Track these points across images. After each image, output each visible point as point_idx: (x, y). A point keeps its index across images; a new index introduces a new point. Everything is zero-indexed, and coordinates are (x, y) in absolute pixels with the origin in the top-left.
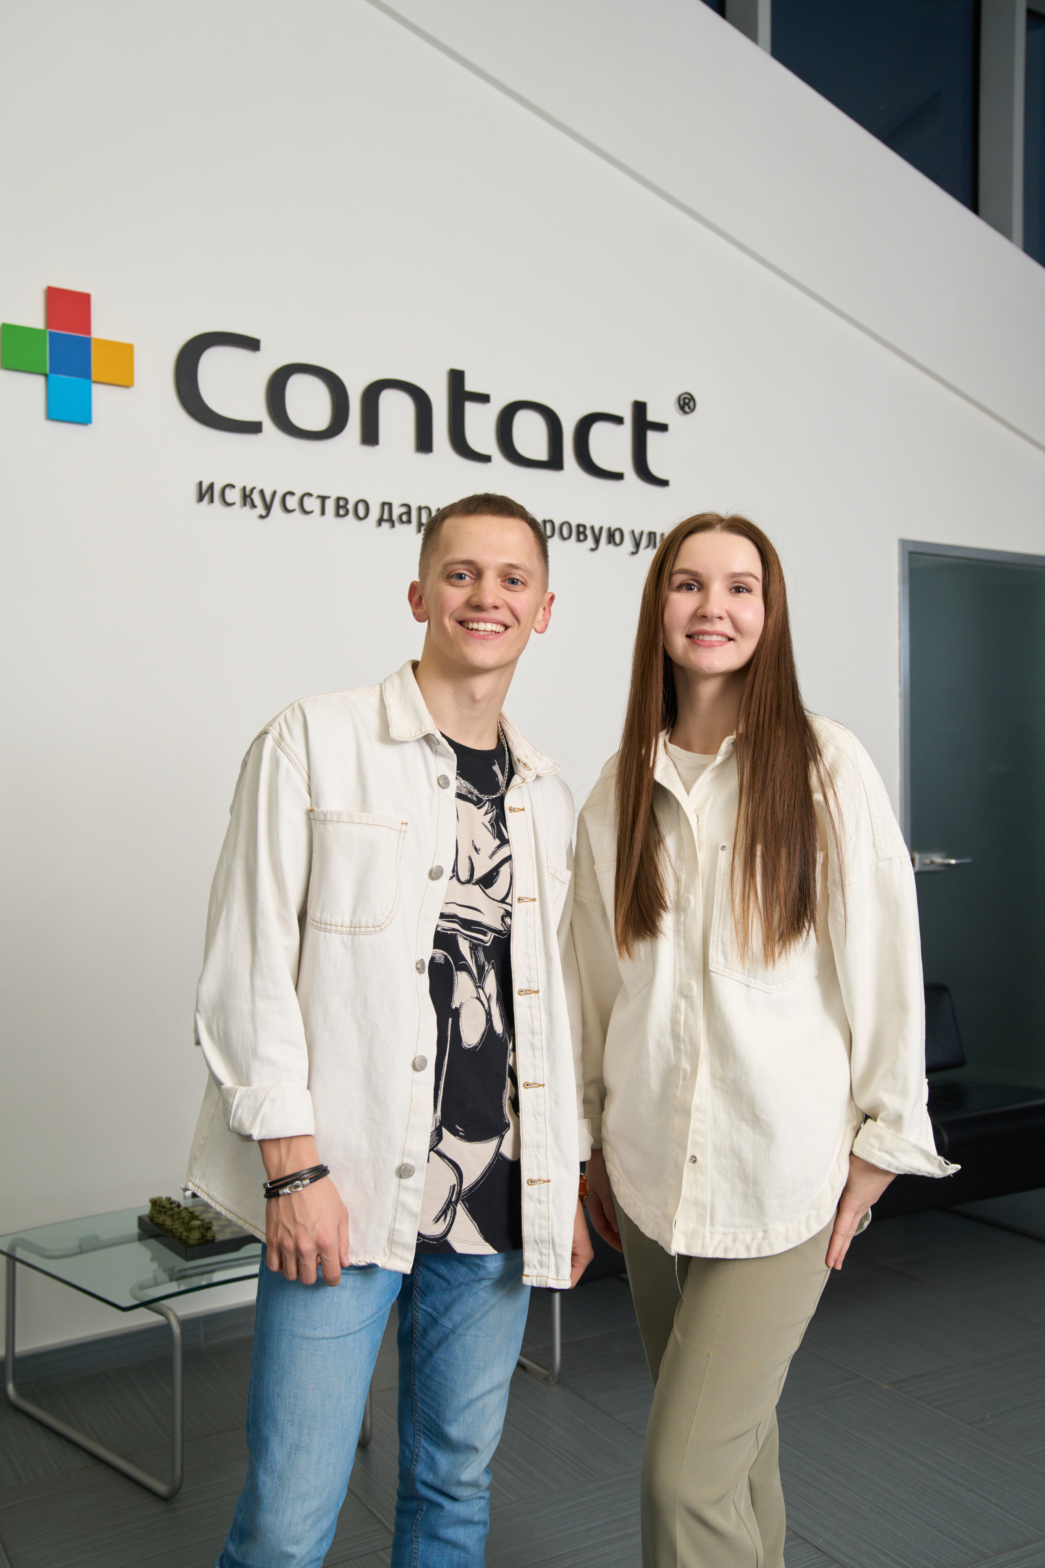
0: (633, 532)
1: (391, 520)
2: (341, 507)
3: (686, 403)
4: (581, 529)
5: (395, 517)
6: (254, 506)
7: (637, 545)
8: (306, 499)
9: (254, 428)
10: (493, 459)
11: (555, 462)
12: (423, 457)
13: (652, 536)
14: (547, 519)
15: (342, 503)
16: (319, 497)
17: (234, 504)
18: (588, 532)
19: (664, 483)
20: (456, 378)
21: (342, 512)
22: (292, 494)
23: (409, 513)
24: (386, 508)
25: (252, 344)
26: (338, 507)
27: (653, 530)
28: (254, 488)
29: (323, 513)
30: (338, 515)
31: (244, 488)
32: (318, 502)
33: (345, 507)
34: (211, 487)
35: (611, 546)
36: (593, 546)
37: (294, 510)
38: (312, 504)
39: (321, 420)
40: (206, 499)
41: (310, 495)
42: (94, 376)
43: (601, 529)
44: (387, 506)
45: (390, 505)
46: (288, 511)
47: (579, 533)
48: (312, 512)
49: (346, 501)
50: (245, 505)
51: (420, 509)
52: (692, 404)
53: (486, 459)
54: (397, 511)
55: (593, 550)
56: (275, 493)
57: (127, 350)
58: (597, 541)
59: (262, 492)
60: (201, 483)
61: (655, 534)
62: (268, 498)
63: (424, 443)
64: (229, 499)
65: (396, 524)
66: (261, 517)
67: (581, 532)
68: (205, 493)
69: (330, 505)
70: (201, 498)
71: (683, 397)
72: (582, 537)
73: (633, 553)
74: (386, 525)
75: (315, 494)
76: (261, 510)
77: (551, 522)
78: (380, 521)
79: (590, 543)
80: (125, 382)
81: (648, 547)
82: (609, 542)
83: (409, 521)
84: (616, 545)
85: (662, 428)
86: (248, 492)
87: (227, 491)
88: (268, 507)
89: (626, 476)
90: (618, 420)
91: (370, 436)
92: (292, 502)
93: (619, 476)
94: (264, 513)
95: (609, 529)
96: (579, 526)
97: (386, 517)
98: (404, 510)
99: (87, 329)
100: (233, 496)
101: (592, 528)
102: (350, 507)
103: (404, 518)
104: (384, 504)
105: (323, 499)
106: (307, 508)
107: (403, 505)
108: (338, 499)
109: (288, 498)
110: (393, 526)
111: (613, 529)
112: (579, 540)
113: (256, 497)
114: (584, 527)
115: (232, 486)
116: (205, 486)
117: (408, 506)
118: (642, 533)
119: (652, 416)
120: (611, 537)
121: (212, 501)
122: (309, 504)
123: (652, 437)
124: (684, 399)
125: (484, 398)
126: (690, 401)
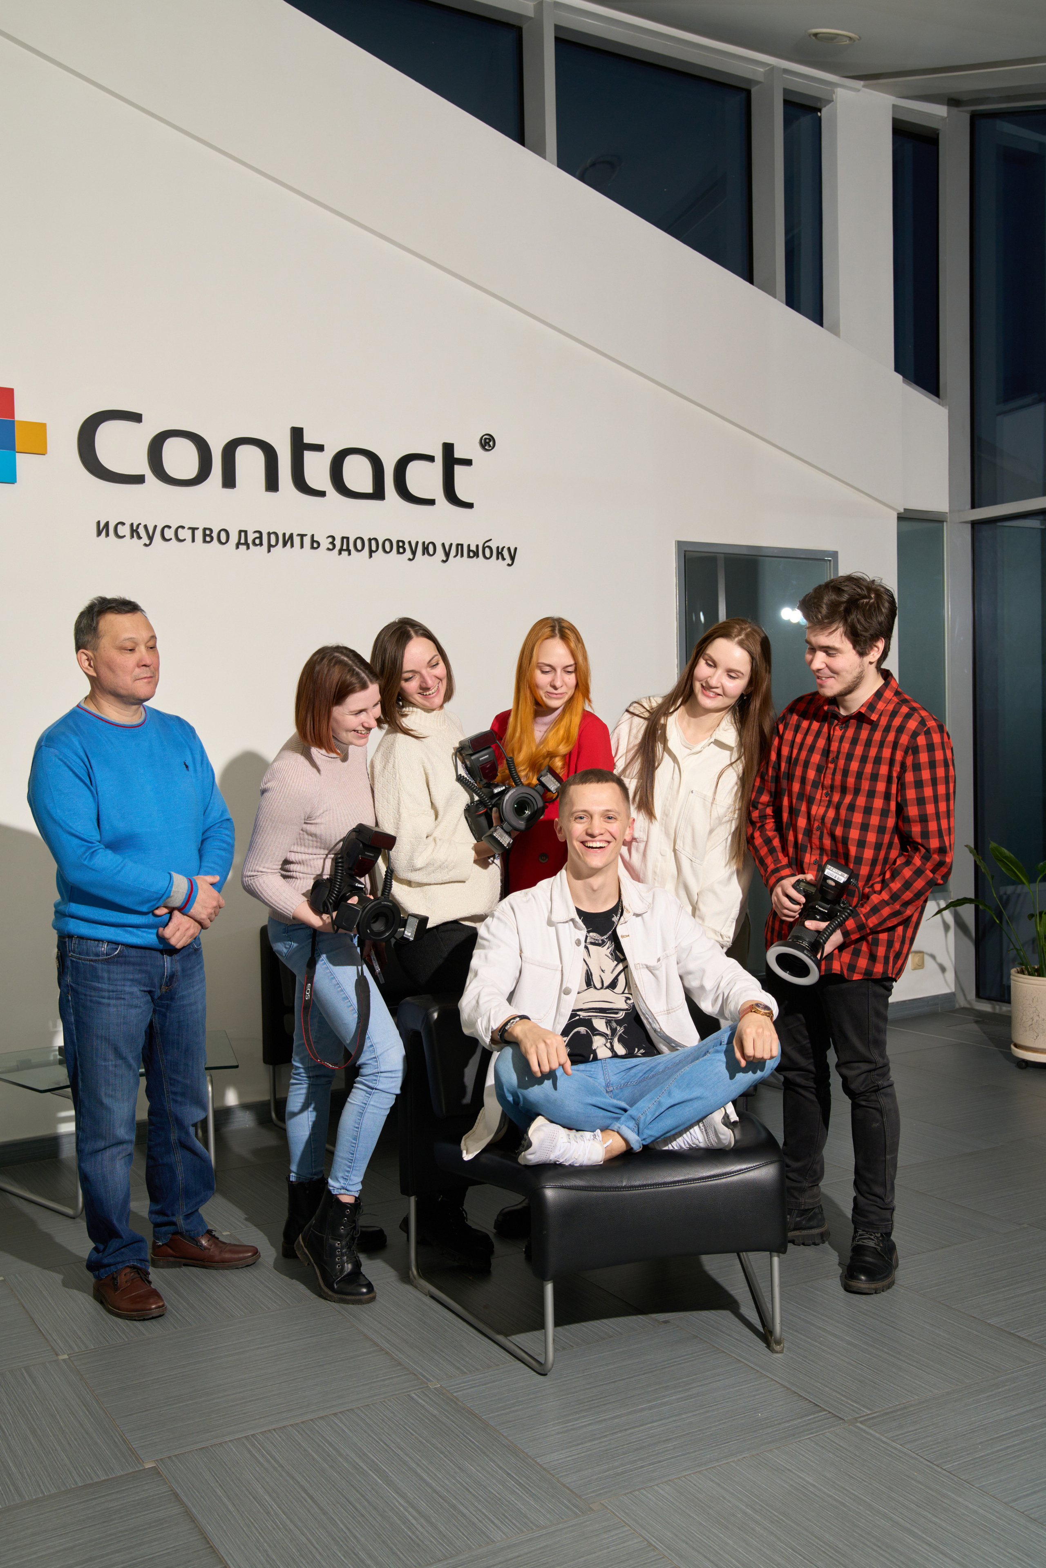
0: (443, 545)
1: (246, 544)
2: (207, 535)
3: (487, 442)
4: (401, 544)
5: (250, 541)
6: (139, 537)
7: (447, 555)
8: (180, 530)
9: (139, 479)
10: (328, 493)
11: (378, 493)
12: (271, 495)
13: (460, 548)
14: (372, 536)
15: (208, 532)
16: (189, 528)
17: (125, 536)
18: (407, 546)
19: (470, 506)
20: (297, 433)
21: (208, 539)
22: (169, 527)
23: (261, 538)
24: (243, 534)
25: (137, 418)
26: (205, 535)
27: (460, 541)
28: (140, 524)
29: (193, 541)
30: (205, 541)
31: (132, 525)
32: (190, 531)
33: (210, 536)
34: (107, 524)
35: (426, 556)
36: (411, 557)
37: (171, 539)
38: (184, 534)
39: (190, 470)
40: (104, 533)
41: (183, 527)
42: (18, 447)
43: (417, 543)
45: (246, 532)
46: (166, 540)
47: (398, 547)
48: (185, 540)
49: (211, 530)
50: (132, 537)
51: (269, 534)
52: (491, 443)
53: (322, 494)
54: (251, 536)
55: (410, 560)
56: (155, 527)
57: (41, 428)
58: (414, 553)
59: (146, 527)
60: (99, 523)
61: (462, 545)
62: (151, 531)
63: (272, 484)
64: (120, 534)
65: (251, 545)
66: (146, 545)
67: (400, 547)
68: (102, 529)
69: (199, 534)
70: (99, 533)
71: (484, 438)
72: (401, 550)
73: (444, 562)
74: (243, 548)
75: (187, 527)
76: (145, 540)
77: (376, 540)
78: (238, 544)
79: (408, 554)
80: (41, 451)
81: (455, 556)
82: (424, 554)
83: (261, 544)
84: (429, 554)
85: (468, 462)
86: (135, 528)
87: (120, 526)
88: (151, 538)
89: (437, 502)
90: (431, 459)
91: (229, 481)
92: (169, 534)
93: (431, 502)
94: (148, 542)
95: (424, 544)
96: (398, 542)
97: (243, 541)
98: (257, 535)
99: (13, 416)
100: (124, 530)
101: (410, 543)
102: (215, 535)
103: (257, 541)
104: (240, 532)
105: (193, 529)
106: (181, 537)
107: (255, 532)
108: (205, 529)
109: (166, 530)
110: (248, 548)
111: (427, 542)
112: (398, 552)
113: (141, 531)
114: (403, 542)
115: (123, 524)
116: (102, 526)
117: (260, 533)
118: (451, 545)
119: (457, 455)
120: (425, 549)
121: (107, 535)
122: (182, 534)
123: (458, 469)
124: (486, 439)
125: (320, 448)
126: (490, 440)
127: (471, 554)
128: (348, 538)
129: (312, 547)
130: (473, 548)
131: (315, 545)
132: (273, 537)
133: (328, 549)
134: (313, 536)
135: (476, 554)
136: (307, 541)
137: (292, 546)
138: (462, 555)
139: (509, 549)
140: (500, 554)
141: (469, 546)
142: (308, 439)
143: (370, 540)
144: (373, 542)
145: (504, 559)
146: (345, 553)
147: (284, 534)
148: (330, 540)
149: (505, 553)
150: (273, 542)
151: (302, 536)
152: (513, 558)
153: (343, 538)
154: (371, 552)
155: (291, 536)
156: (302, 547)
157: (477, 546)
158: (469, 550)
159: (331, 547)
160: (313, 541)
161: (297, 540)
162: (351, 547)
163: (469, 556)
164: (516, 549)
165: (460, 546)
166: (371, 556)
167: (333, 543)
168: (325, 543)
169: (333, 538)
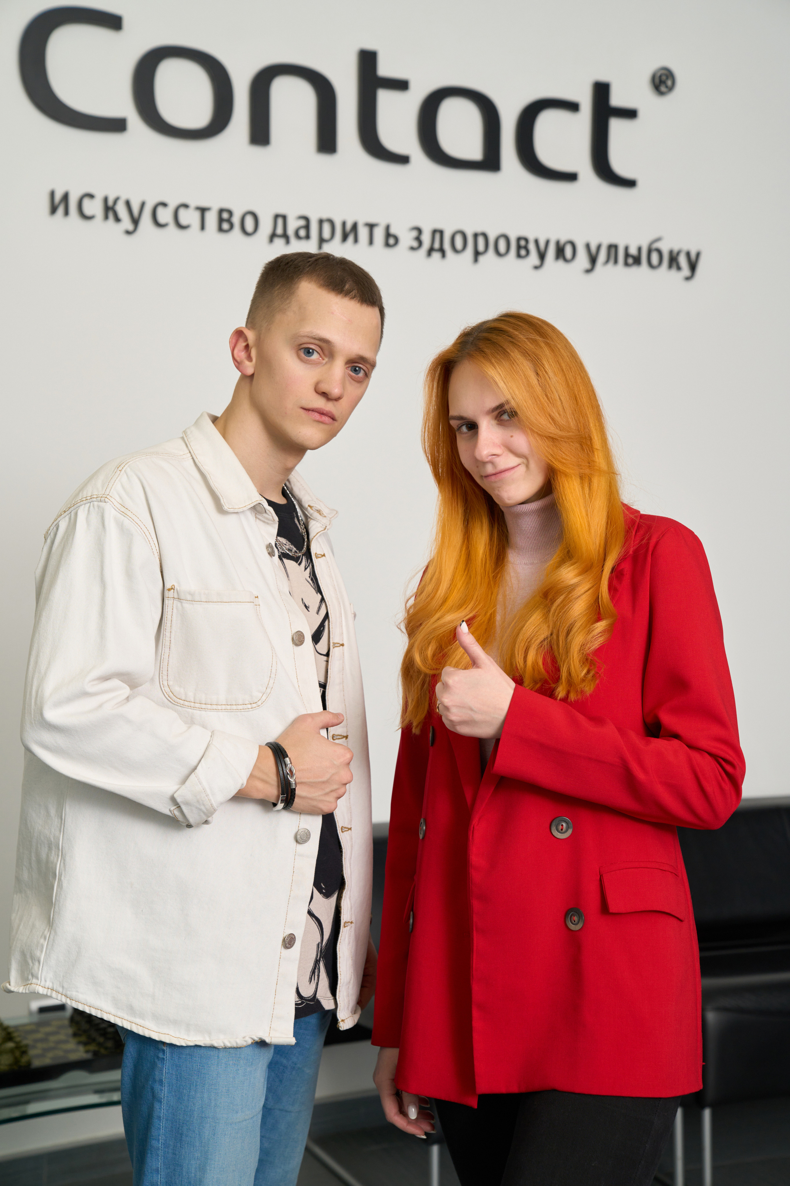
0: (588, 246)
1: (285, 236)
2: (225, 220)
4: (523, 243)
5: (291, 232)
6: (117, 219)
7: (593, 260)
8: (182, 212)
9: (117, 125)
10: (413, 159)
11: (490, 161)
12: (325, 159)
13: (613, 251)
14: (479, 230)
15: (225, 215)
16: (197, 208)
17: (94, 217)
18: (532, 247)
19: (630, 183)
20: (367, 60)
21: (225, 226)
22: (164, 205)
23: (307, 227)
24: (280, 221)
25: (114, 22)
26: (221, 220)
27: (613, 241)
28: (118, 199)
29: (203, 227)
30: (221, 229)
31: (106, 200)
32: (197, 215)
33: (229, 220)
34: (66, 197)
35: (561, 263)
36: (537, 263)
37: (167, 224)
38: (189, 217)
39: (200, 115)
40: (61, 210)
41: (186, 206)
43: (547, 243)
44: (281, 218)
45: (284, 218)
46: (157, 224)
47: (519, 247)
48: (189, 226)
49: (230, 213)
50: (106, 217)
51: (321, 222)
53: (403, 160)
54: (293, 224)
55: (536, 268)
56: (143, 205)
58: (542, 256)
59: (128, 204)
60: (52, 194)
61: (616, 247)
62: (136, 210)
63: (327, 142)
64: (87, 211)
65: (293, 239)
66: (128, 233)
67: (522, 247)
68: (58, 204)
69: (211, 219)
70: (54, 210)
71: (659, 74)
72: (523, 252)
73: (588, 271)
74: (279, 242)
75: (192, 206)
76: (127, 223)
77: (485, 235)
78: (273, 236)
79: (533, 258)
81: (605, 264)
82: (558, 258)
83: (308, 237)
84: (566, 260)
86: (110, 203)
87: (85, 201)
88: (136, 222)
89: (581, 177)
90: (573, 107)
91: (260, 133)
92: (164, 216)
93: (571, 177)
94: (130, 227)
95: (558, 243)
96: (519, 239)
97: (279, 231)
98: (302, 223)
100: (93, 207)
101: (537, 242)
102: (236, 220)
103: (302, 233)
104: (277, 217)
105: (203, 211)
106: (183, 221)
107: (301, 219)
108: (221, 211)
109: (160, 211)
110: (288, 242)
111: (563, 240)
112: (519, 256)
113: (121, 209)
114: (527, 240)
115: (91, 196)
116: (58, 197)
117: (307, 219)
118: (599, 247)
119: (616, 100)
120: (560, 252)
121: (67, 213)
122: (185, 217)
123: (616, 125)
124: (660, 77)
125: (401, 85)
126: (667, 78)
127: (630, 261)
128: (441, 232)
129: (387, 245)
130: (633, 251)
131: (391, 241)
132: (326, 228)
133: (412, 248)
134: (388, 228)
135: (637, 261)
136: (379, 234)
137: (356, 240)
138: (616, 262)
139: (688, 254)
140: (673, 260)
141: (626, 249)
142: (384, 70)
143: (476, 236)
144: (481, 241)
145: (679, 268)
146: (436, 255)
147: (344, 224)
148: (415, 234)
149: (683, 260)
150: (326, 234)
151: (371, 227)
152: (693, 267)
153: (434, 232)
154: (477, 254)
155: (355, 227)
156: (371, 242)
157: (640, 249)
158: (627, 255)
159: (415, 244)
160: (388, 235)
161: (363, 232)
162: (447, 246)
163: (626, 264)
164: (698, 255)
165: (613, 248)
166: (476, 260)
167: (418, 239)
168: (407, 239)
169: (419, 231)
